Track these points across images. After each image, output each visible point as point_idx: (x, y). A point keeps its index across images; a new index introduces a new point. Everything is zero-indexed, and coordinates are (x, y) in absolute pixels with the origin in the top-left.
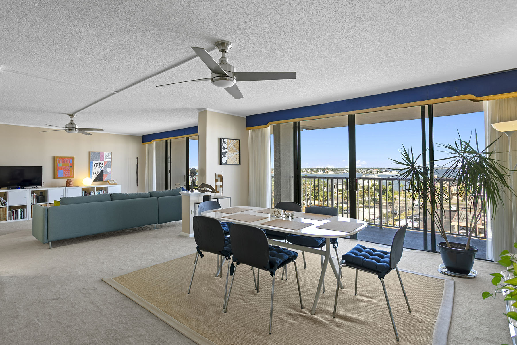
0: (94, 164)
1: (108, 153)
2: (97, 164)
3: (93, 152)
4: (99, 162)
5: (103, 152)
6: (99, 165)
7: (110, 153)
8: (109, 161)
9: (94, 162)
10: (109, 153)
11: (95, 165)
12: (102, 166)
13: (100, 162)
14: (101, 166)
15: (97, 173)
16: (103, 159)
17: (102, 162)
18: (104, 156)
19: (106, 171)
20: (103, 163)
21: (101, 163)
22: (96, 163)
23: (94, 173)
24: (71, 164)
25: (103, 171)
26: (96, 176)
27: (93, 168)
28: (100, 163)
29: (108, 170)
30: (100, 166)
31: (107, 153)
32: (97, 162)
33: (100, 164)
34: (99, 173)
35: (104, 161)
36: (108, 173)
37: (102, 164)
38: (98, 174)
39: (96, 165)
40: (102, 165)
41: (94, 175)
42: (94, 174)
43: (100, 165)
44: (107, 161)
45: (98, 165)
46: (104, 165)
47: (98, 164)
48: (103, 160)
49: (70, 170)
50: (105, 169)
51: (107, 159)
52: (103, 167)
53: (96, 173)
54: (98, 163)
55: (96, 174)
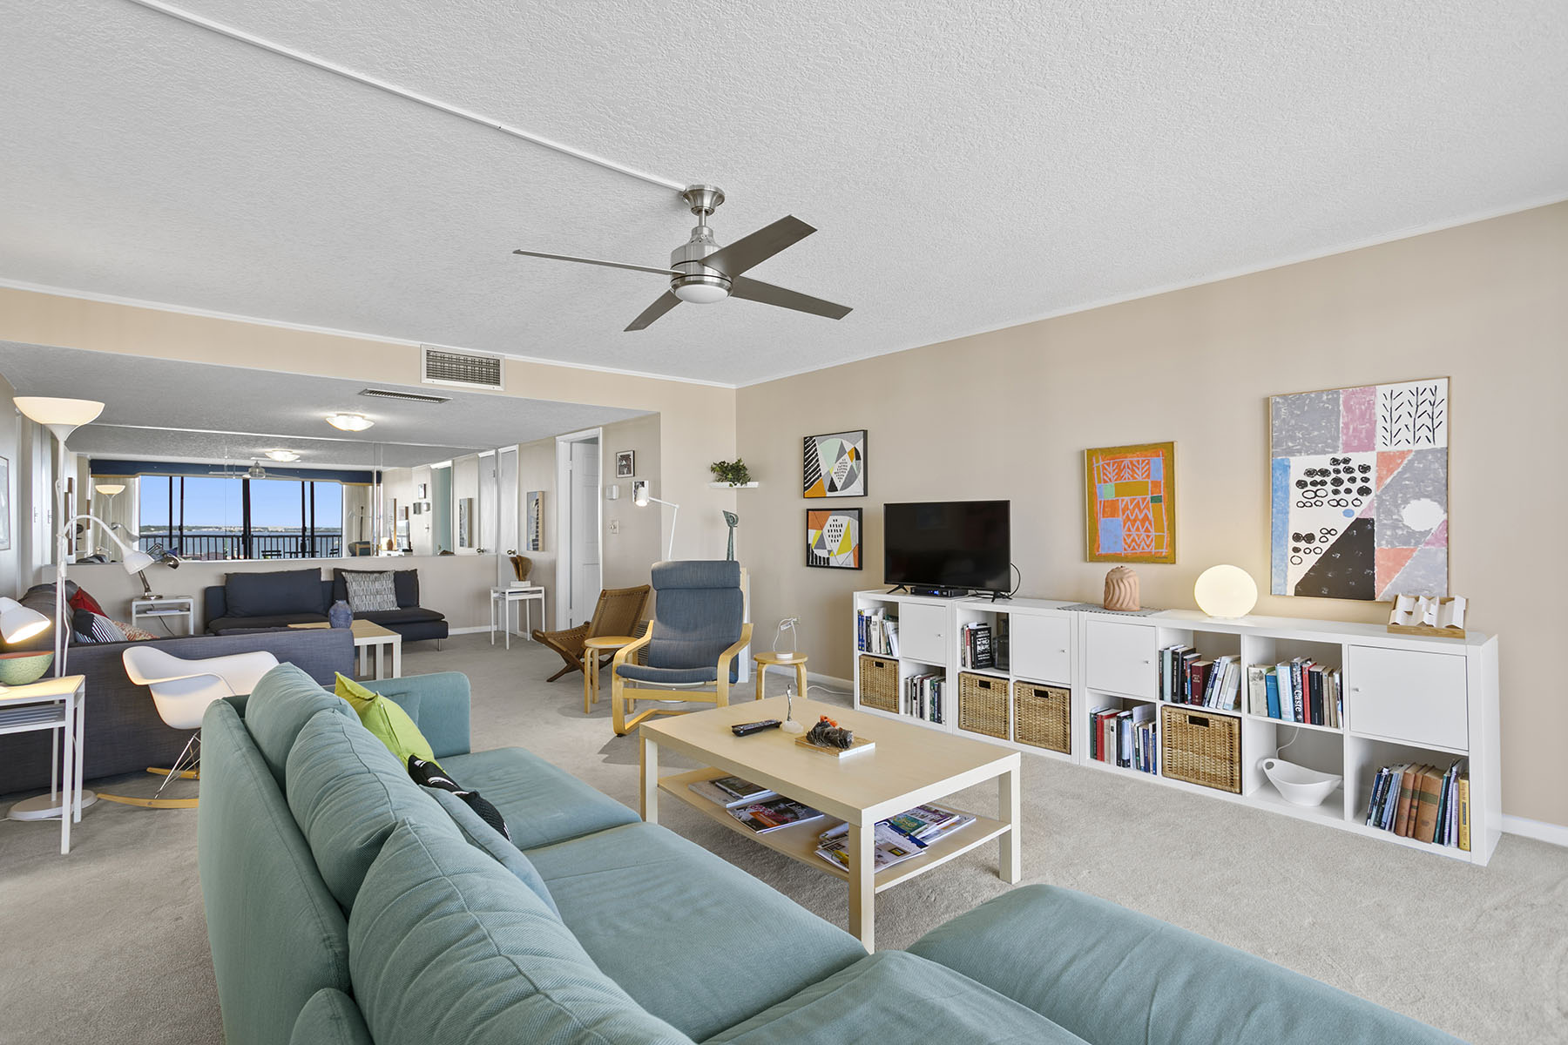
0: (1297, 473)
1: (1413, 386)
2: (1318, 478)
3: (1284, 396)
4: (1335, 461)
5: (1369, 388)
6: (1337, 482)
7: (1430, 384)
8: (1424, 445)
9: (1299, 465)
10: (1421, 385)
11: (1301, 484)
12: (1364, 491)
13: (1346, 461)
14: (1355, 487)
15: (1318, 535)
16: (1371, 434)
17: (1357, 459)
18: (1379, 411)
19: (1395, 527)
20: (1365, 469)
21: (1349, 470)
22: (1310, 473)
23: (1297, 537)
24: (1156, 484)
25: (1370, 522)
26: (1311, 560)
27: (1293, 504)
28: (1341, 467)
29: (1421, 515)
30: (1342, 488)
31: (1397, 388)
32: (1323, 462)
33: (1344, 476)
34: (1332, 539)
35: (1380, 447)
36: (1414, 537)
37: (1358, 475)
38: (1326, 546)
39: (1314, 484)
40: (1359, 484)
41: (1296, 550)
42: (1302, 545)
43: (1347, 485)
44: (1403, 446)
45: (1328, 479)
46: (1380, 479)
47: (1324, 473)
48: (1369, 447)
49: (1150, 516)
50: (1389, 513)
51: (1404, 434)
52: (1366, 499)
53: (1310, 538)
54: (1331, 468)
55: (1316, 543)
